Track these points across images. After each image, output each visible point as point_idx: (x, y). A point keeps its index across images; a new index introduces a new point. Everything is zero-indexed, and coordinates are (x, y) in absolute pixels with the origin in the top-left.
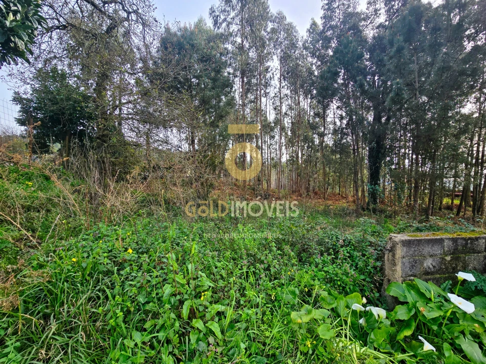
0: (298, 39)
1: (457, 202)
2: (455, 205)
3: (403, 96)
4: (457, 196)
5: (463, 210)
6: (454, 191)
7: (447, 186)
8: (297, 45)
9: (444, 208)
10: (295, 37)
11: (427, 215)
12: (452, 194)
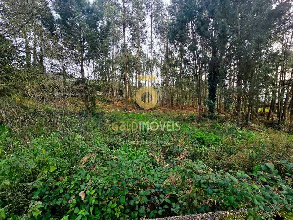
0: (163, 4)
1: (267, 110)
2: (266, 112)
3: (227, 33)
4: (267, 106)
5: (271, 116)
6: (265, 103)
7: (261, 100)
8: (163, 9)
9: (259, 115)
10: (162, 3)
11: (247, 120)
12: (264, 105)
